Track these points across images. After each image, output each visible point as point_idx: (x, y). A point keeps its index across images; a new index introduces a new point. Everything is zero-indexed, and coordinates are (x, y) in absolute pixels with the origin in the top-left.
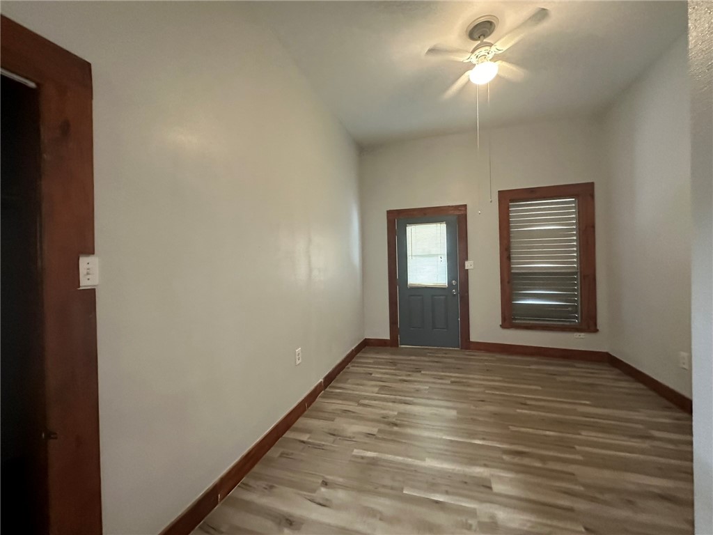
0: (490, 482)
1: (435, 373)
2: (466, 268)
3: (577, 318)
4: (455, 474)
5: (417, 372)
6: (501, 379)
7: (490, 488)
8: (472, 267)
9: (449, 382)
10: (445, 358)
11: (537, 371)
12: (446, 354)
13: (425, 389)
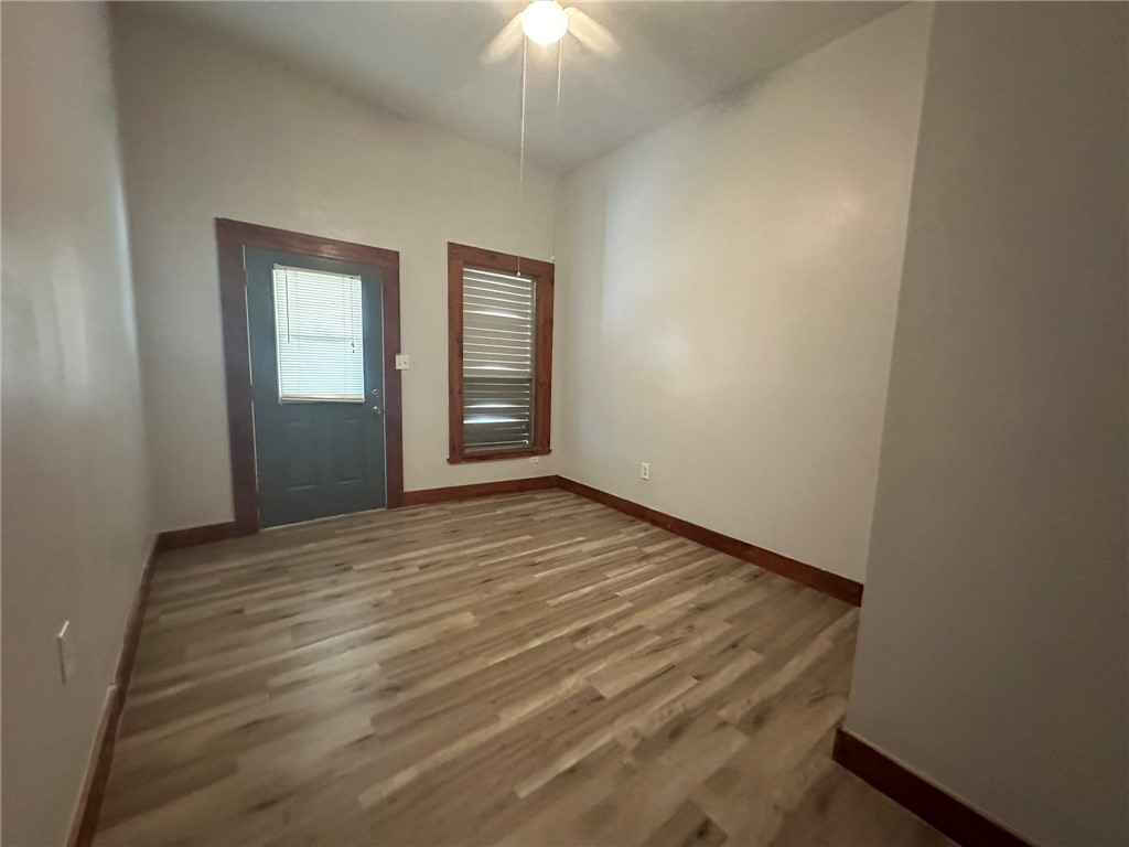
0: (594, 690)
1: (379, 562)
2: (398, 368)
3: (526, 438)
4: (552, 709)
5: (346, 570)
6: (480, 540)
7: (601, 698)
8: (407, 367)
9: (416, 570)
10: (372, 529)
11: (508, 515)
12: (368, 522)
13: (388, 597)
